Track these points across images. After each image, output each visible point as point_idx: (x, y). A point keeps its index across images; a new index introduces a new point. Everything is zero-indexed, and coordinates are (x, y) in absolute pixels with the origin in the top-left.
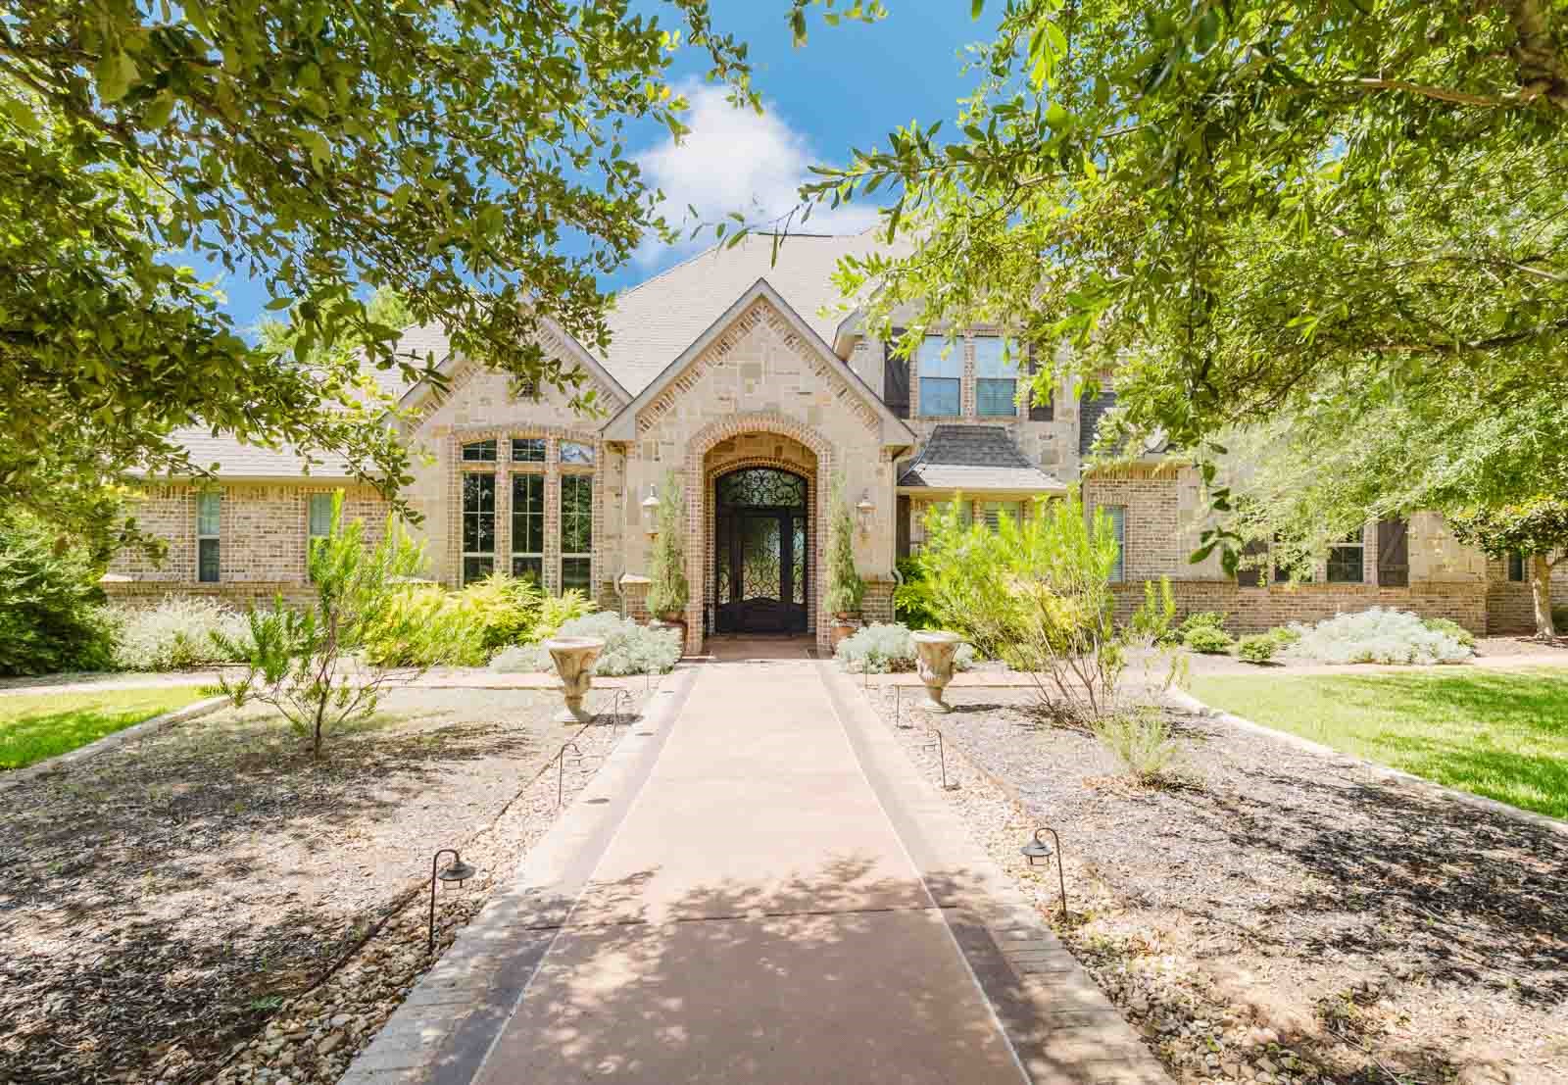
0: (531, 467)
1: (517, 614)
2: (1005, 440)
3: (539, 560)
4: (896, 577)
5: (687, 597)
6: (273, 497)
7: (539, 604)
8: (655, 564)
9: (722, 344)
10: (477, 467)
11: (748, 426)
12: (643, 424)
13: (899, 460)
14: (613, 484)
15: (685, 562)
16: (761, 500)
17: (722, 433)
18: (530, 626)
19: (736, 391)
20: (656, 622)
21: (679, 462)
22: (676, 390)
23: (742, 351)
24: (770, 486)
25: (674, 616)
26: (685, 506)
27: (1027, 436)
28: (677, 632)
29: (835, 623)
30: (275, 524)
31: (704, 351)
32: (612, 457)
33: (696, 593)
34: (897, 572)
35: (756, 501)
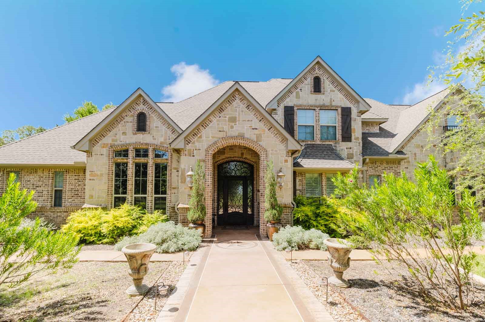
0: (142, 160)
1: (132, 221)
2: (333, 149)
3: (145, 198)
4: (294, 205)
5: (205, 213)
6: (40, 173)
7: (143, 217)
8: (191, 199)
9: (221, 109)
10: (120, 160)
11: (231, 142)
12: (187, 141)
13: (294, 156)
14: (176, 167)
15: (205, 199)
16: (236, 173)
17: (220, 145)
18: (138, 226)
19: (226, 128)
20: (191, 225)
21: (202, 157)
22: (201, 128)
23: (229, 111)
24: (238, 168)
25: (200, 222)
26: (204, 175)
27: (341, 148)
28: (200, 230)
29: (269, 225)
30: (40, 183)
31: (213, 112)
32: (175, 155)
33: (209, 211)
34: (294, 203)
35: (233, 174)
